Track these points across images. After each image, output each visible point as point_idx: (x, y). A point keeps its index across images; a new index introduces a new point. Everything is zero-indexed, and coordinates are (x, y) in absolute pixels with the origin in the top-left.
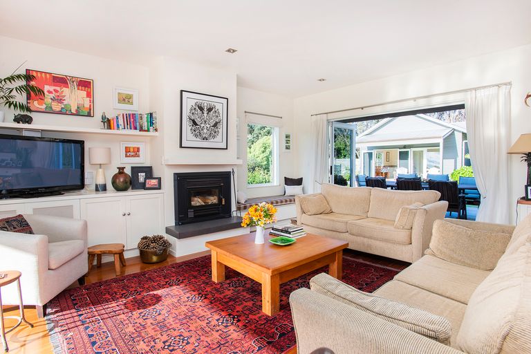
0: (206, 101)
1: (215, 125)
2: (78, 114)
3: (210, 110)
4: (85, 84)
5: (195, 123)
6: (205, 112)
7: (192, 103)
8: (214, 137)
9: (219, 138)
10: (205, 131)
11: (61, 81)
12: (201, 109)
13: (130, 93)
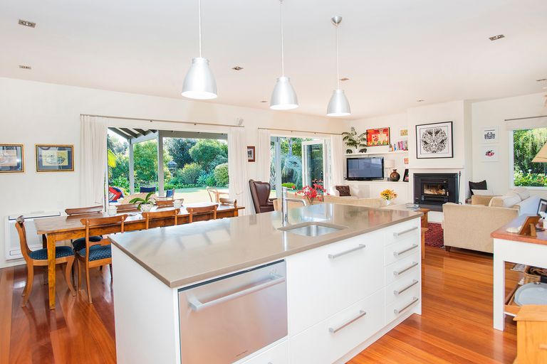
0: (433, 128)
1: (442, 142)
2: (383, 145)
3: (437, 133)
4: (386, 131)
5: (426, 143)
6: (434, 135)
7: (424, 131)
8: (441, 150)
9: (445, 150)
10: (434, 147)
11: (377, 132)
12: (430, 133)
13: (406, 129)
